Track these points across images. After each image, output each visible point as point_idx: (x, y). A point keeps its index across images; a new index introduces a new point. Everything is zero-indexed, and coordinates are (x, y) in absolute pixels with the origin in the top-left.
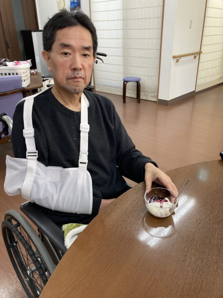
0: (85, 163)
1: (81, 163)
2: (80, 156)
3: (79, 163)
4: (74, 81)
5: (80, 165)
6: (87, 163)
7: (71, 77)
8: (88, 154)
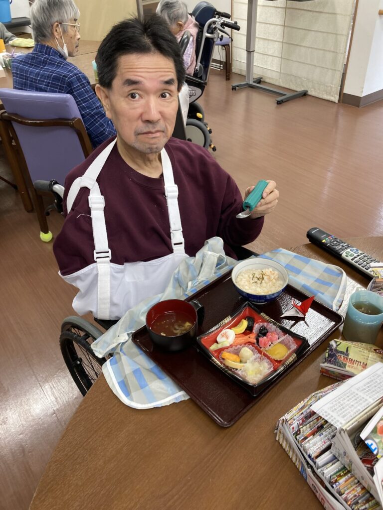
0: (181, 243)
1: (175, 244)
2: (172, 234)
3: (173, 244)
4: (148, 136)
5: (174, 247)
6: (184, 243)
7: (143, 132)
8: (182, 230)
